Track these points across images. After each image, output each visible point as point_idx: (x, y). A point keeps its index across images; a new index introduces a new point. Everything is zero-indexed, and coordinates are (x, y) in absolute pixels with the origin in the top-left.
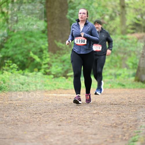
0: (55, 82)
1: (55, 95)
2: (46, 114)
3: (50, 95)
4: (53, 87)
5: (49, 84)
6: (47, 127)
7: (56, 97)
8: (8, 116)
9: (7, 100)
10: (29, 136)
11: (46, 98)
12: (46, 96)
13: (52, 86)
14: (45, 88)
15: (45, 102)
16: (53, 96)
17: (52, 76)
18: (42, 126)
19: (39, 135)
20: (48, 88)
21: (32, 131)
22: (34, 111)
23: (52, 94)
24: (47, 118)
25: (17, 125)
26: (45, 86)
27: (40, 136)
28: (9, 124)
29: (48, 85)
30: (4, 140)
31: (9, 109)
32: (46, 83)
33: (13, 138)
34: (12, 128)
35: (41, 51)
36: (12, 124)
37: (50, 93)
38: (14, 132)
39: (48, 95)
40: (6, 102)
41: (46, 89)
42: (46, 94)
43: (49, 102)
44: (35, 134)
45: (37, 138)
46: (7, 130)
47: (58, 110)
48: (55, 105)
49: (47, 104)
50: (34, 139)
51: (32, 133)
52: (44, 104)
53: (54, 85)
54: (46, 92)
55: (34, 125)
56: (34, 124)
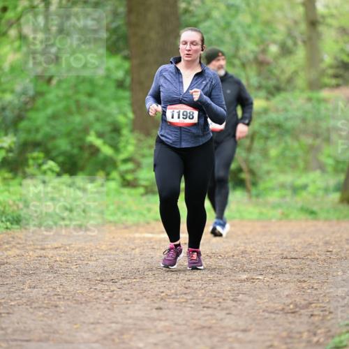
0: (147, 205)
1: (150, 235)
2: (126, 281)
3: (137, 235)
4: (144, 216)
5: (134, 208)
6: (129, 313)
7: (150, 240)
8: (34, 287)
9: (32, 248)
10: (86, 336)
11: (126, 243)
12: (126, 238)
13: (141, 214)
14: (124, 218)
15: (125, 253)
16: (144, 238)
17: (141, 190)
18: (116, 310)
19: (109, 331)
20: (130, 219)
21: (92, 324)
22: (98, 275)
23: (141, 233)
24: (128, 292)
25: (58, 309)
26: (125, 214)
27: (111, 334)
28: (36, 305)
29: (132, 213)
30: (24, 343)
31: (37, 268)
32: (126, 206)
33: (47, 340)
34: (43, 316)
35: (116, 130)
36: (45, 305)
37: (137, 231)
38: (50, 326)
39: (131, 235)
40: (31, 253)
41: (126, 221)
42: (127, 234)
43: (133, 252)
44: (100, 330)
45: (105, 338)
46: (33, 320)
47: (156, 272)
48: (149, 260)
49: (128, 257)
50: (97, 342)
51: (92, 326)
52: (122, 256)
53: (145, 212)
54: (126, 228)
55: (98, 308)
56: (98, 305)
